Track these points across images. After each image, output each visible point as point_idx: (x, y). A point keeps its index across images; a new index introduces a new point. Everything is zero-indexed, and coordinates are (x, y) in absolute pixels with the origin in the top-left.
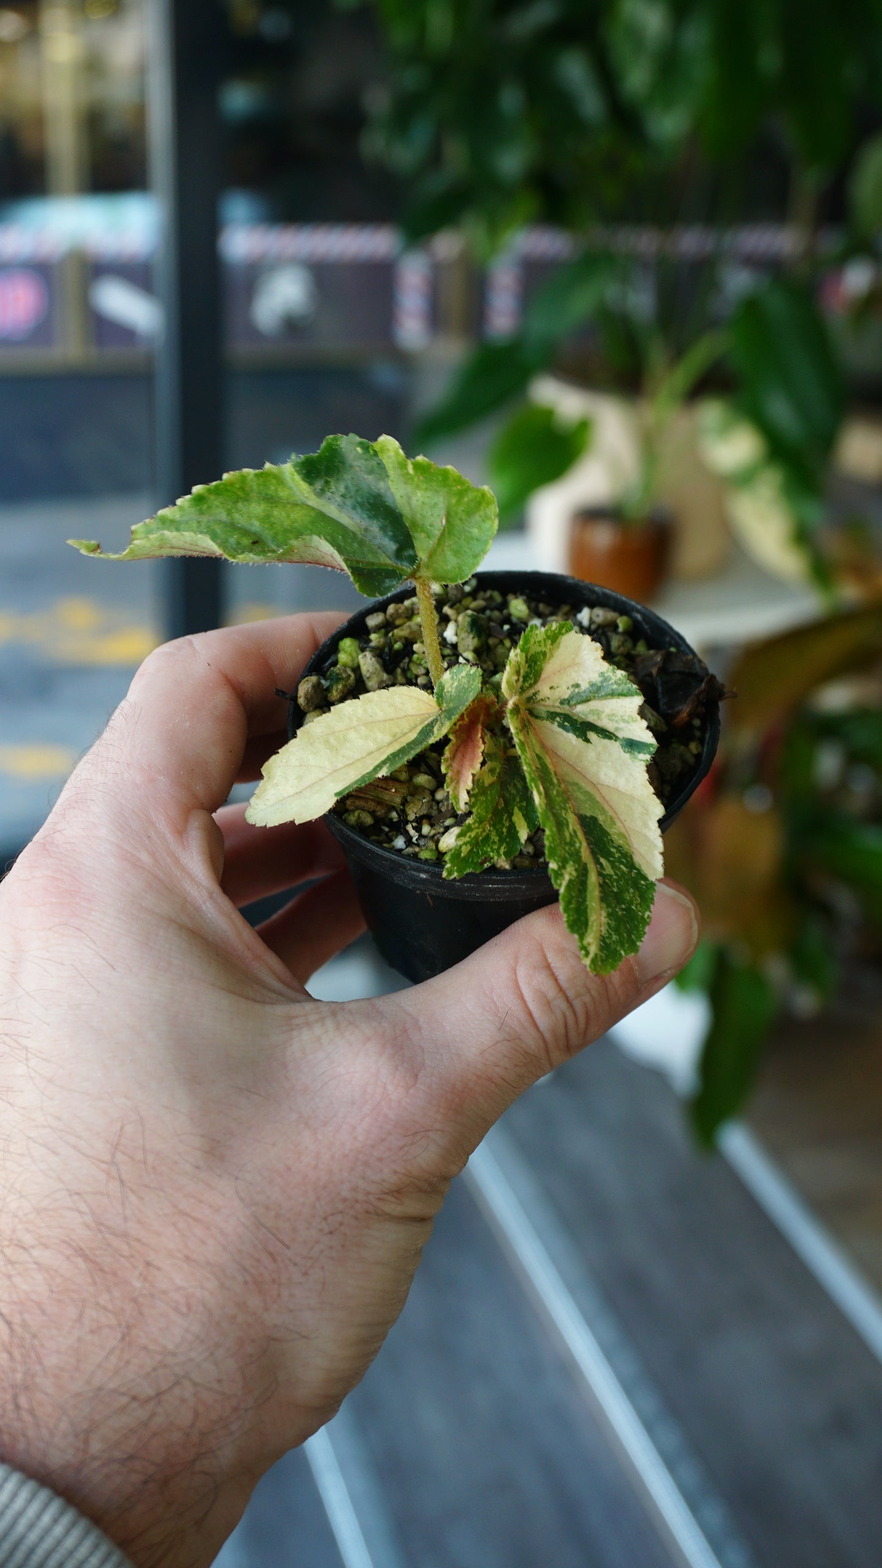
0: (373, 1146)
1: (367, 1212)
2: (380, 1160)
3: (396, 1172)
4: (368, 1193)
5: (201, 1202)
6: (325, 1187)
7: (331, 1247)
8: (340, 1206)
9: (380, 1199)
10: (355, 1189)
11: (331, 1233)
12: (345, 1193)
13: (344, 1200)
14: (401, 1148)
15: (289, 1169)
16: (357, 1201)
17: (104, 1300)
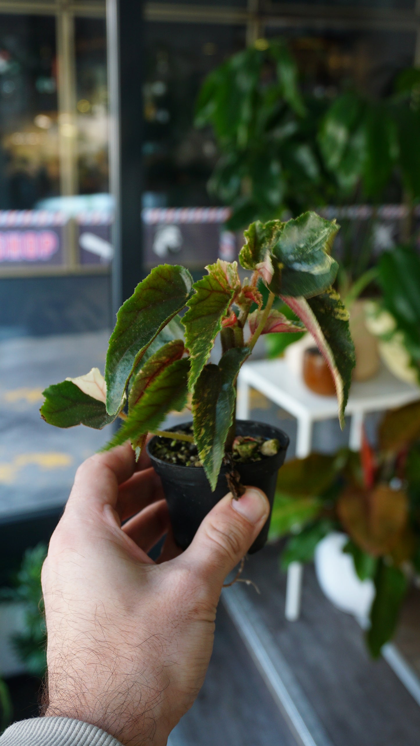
0: (182, 596)
1: (186, 619)
2: (186, 600)
3: (193, 603)
4: (185, 612)
5: (129, 626)
6: (170, 613)
7: (177, 632)
8: (177, 618)
9: (189, 614)
10: (180, 612)
11: (175, 627)
12: (177, 614)
13: (177, 616)
14: (192, 594)
15: (156, 610)
16: (182, 616)
17: (103, 663)
